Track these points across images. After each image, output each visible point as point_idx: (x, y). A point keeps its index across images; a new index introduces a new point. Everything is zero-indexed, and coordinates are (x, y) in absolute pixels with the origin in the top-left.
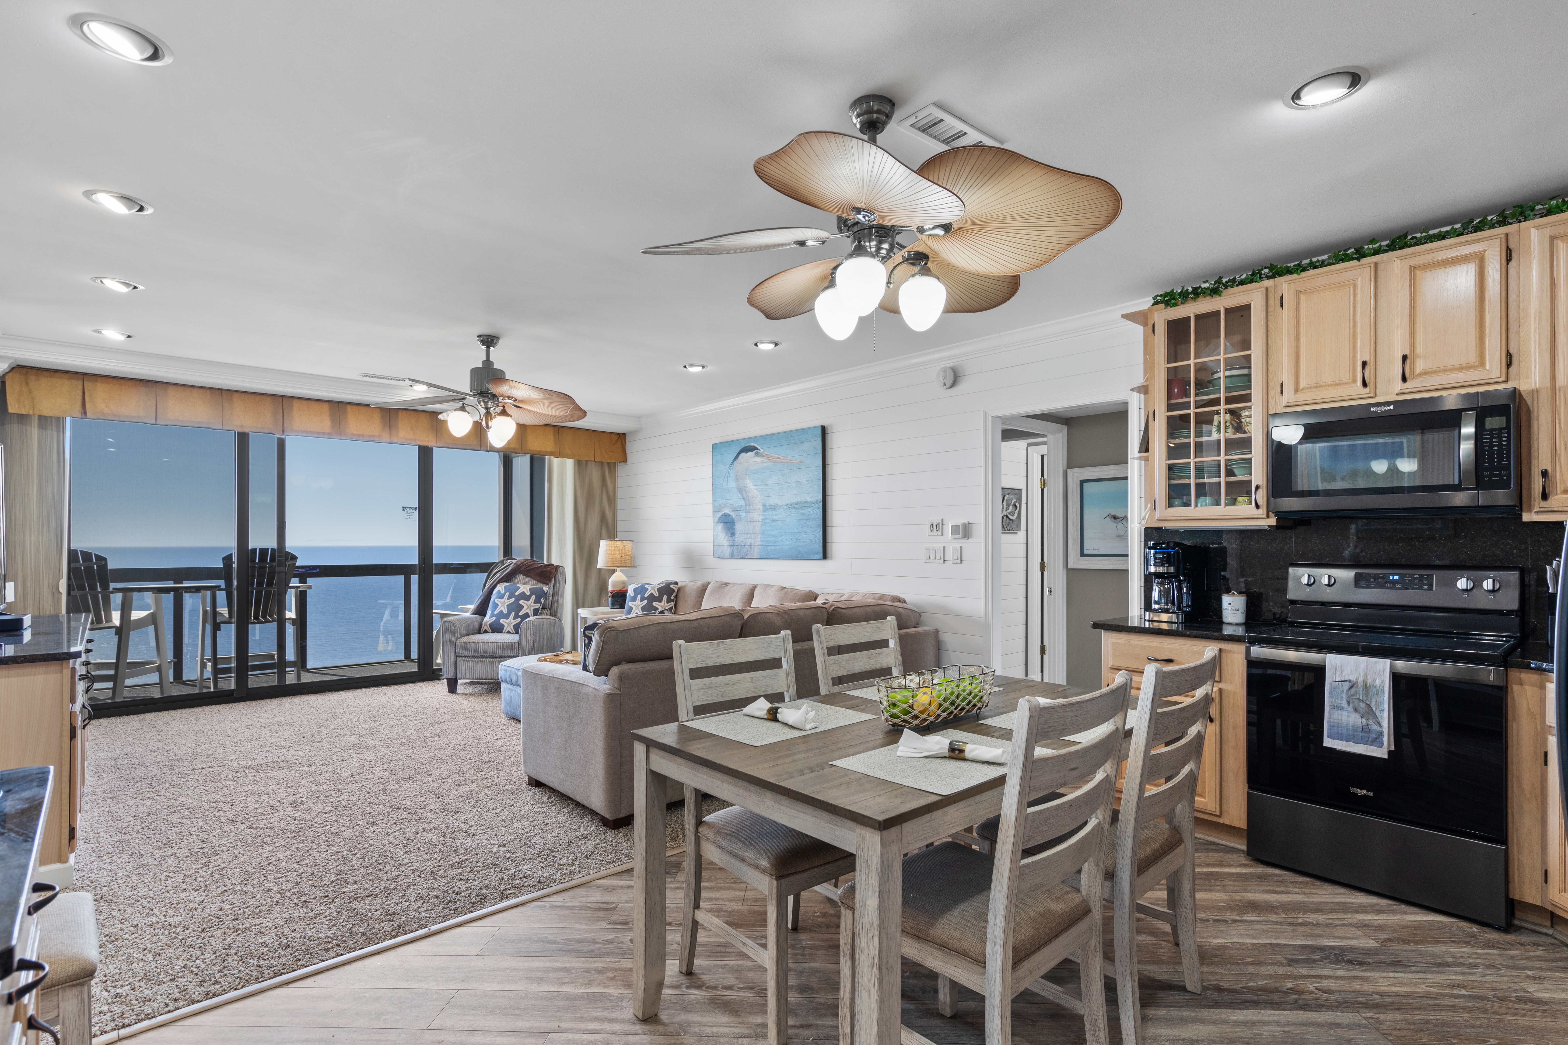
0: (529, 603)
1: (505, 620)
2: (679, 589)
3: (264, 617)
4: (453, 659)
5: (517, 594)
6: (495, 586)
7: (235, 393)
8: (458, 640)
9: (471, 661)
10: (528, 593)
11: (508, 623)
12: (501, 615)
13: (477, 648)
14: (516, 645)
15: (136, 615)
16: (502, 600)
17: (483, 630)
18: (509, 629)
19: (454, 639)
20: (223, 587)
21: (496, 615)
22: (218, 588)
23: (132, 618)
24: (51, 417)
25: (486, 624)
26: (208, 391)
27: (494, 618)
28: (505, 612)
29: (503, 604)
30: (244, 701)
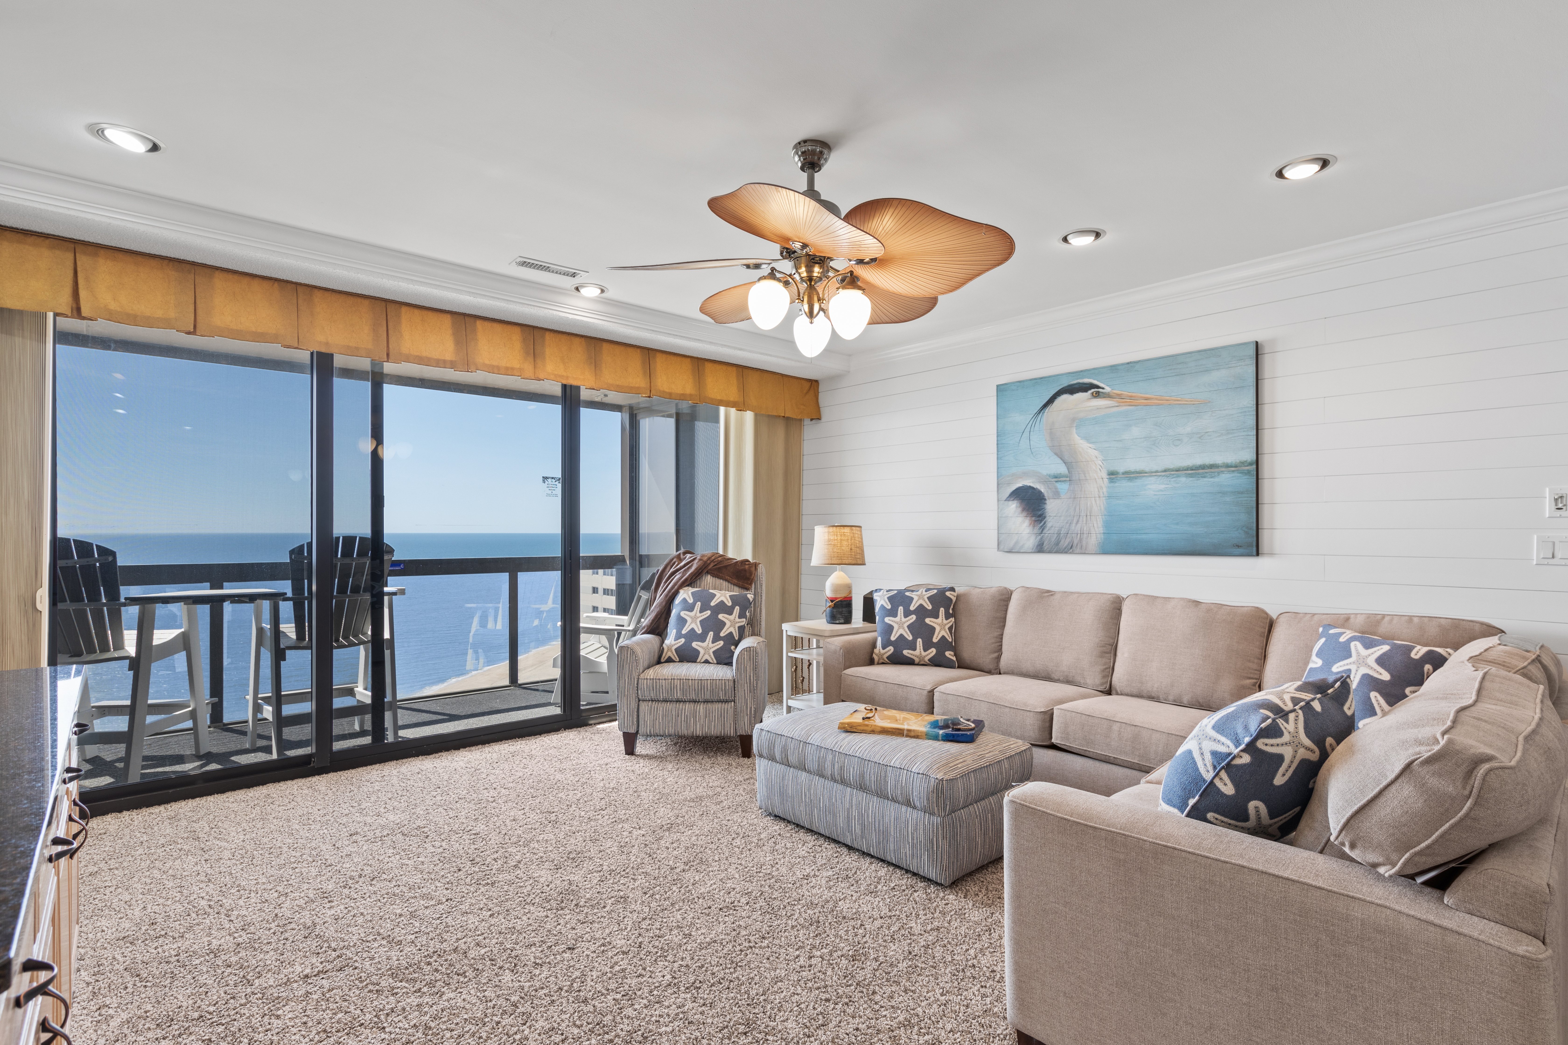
0: (732, 617)
1: (699, 643)
2: (958, 597)
3: (346, 637)
4: (634, 705)
5: (713, 604)
6: (676, 593)
7: (316, 291)
8: (642, 676)
9: (662, 707)
10: (729, 604)
11: (707, 647)
12: (692, 636)
13: (672, 688)
14: (731, 684)
15: (161, 636)
16: (692, 614)
17: (664, 658)
18: (707, 657)
19: (635, 675)
20: (290, 594)
21: (685, 636)
22: (282, 596)
23: (156, 642)
24: (21, 312)
25: (669, 649)
26: (276, 284)
27: (683, 640)
28: (699, 631)
29: (694, 619)
30: (327, 773)
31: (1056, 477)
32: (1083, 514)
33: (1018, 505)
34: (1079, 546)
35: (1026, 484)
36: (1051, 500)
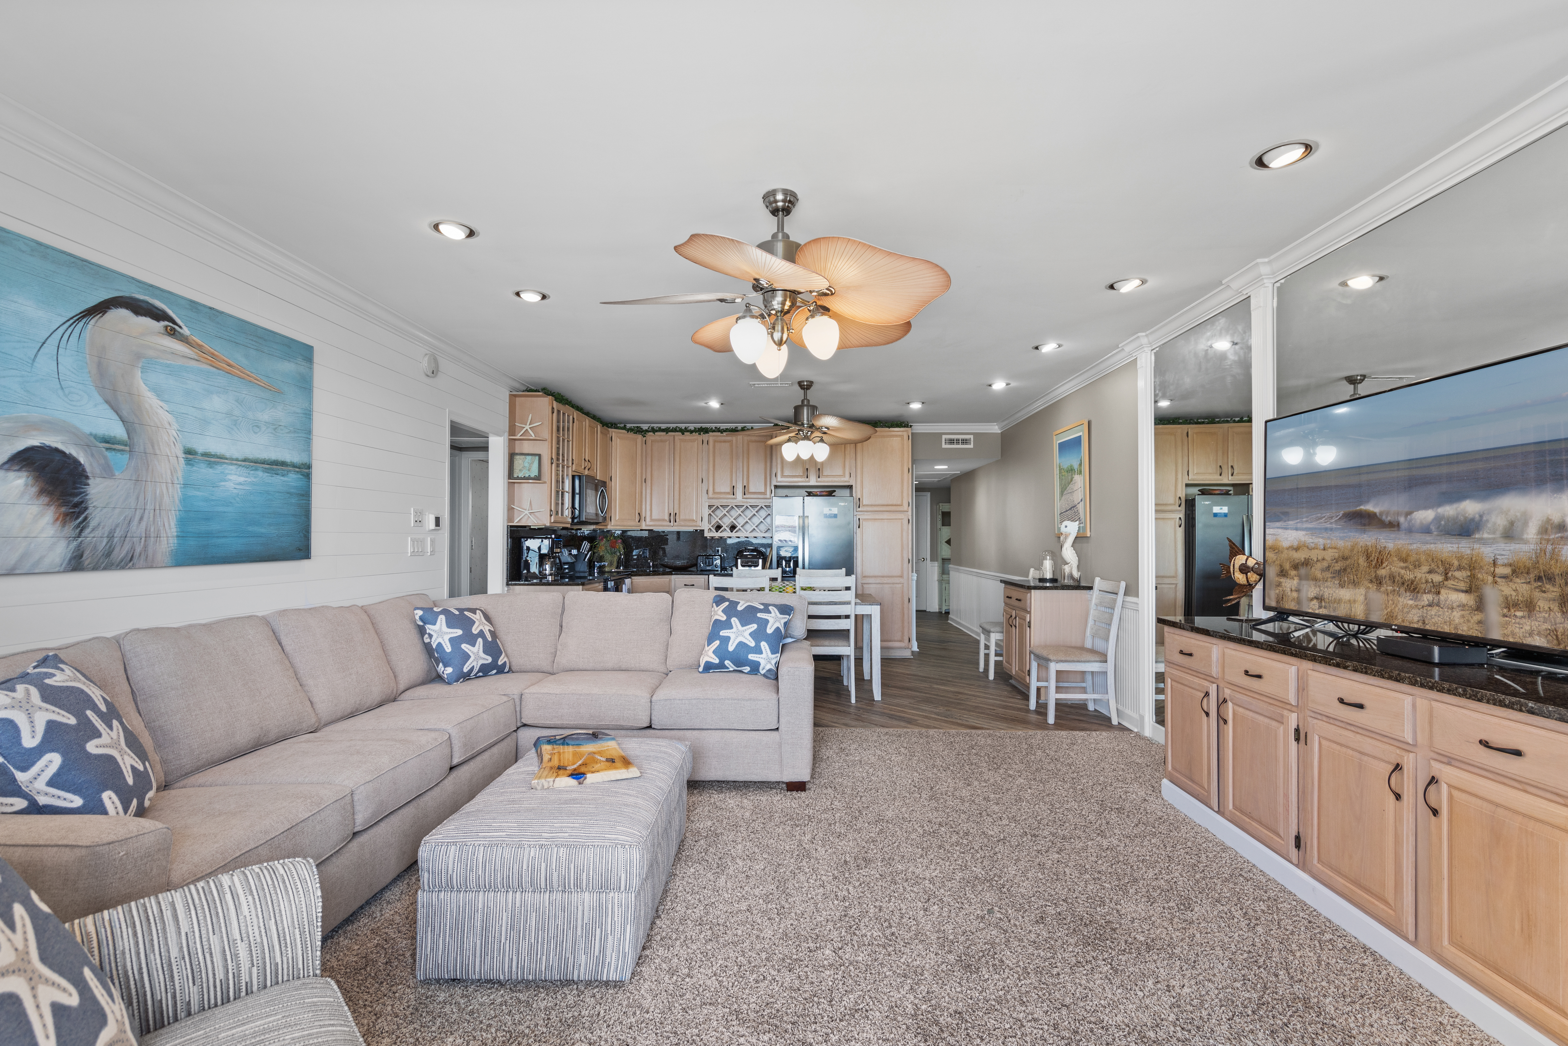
31: (107, 442)
32: (149, 507)
33: (30, 481)
34: (143, 557)
35: (48, 443)
36: (98, 480)
